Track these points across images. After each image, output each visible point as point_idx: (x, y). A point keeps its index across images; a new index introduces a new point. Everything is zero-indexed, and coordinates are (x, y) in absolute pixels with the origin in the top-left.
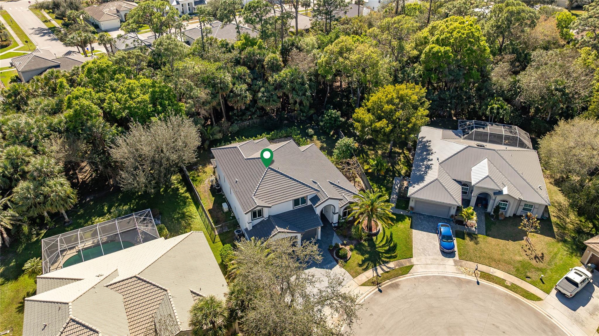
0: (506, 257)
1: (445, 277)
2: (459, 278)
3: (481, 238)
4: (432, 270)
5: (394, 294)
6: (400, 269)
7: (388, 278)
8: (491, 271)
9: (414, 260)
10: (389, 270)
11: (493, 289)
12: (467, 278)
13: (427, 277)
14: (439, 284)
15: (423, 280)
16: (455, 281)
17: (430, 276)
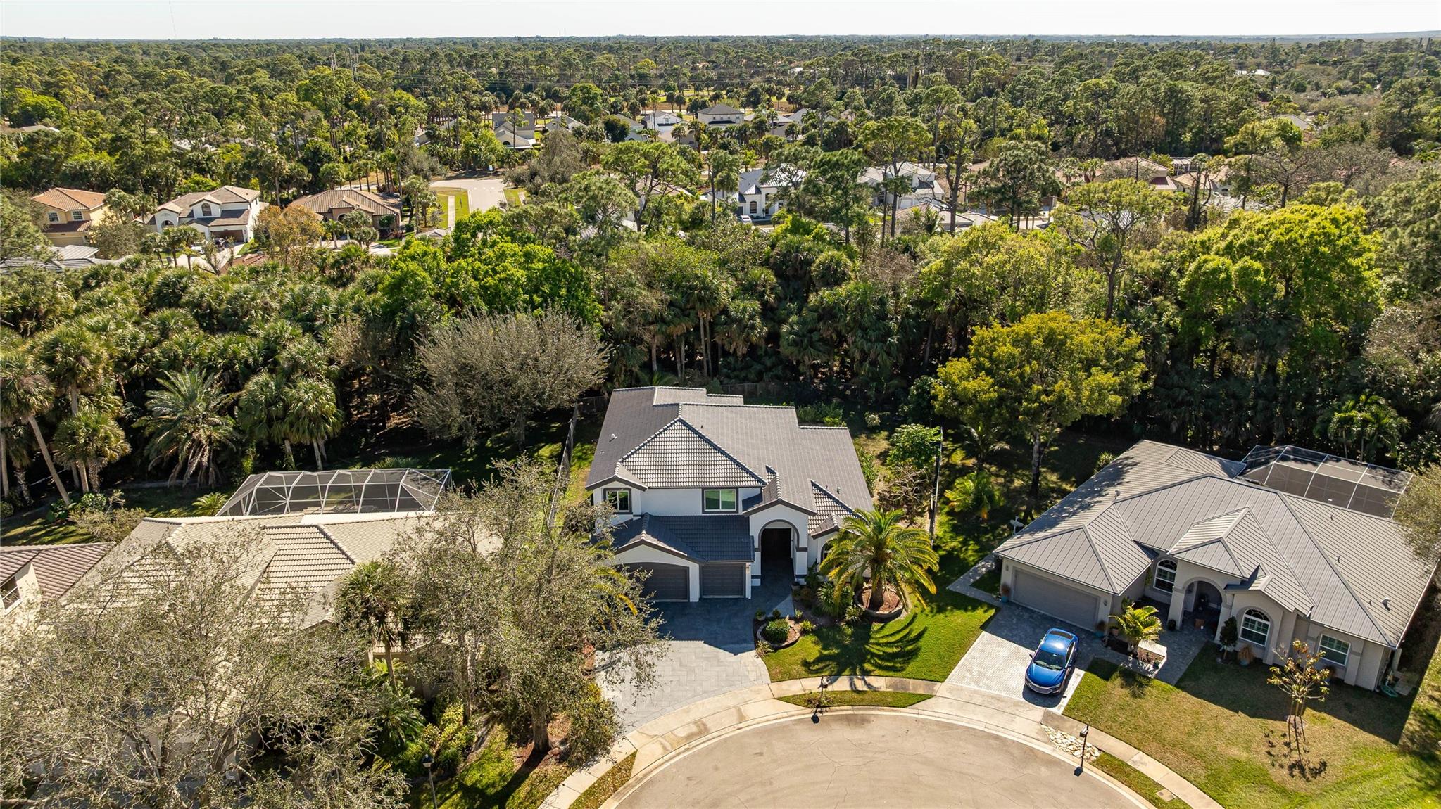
0: (1199, 742)
1: (997, 738)
2: (1032, 749)
3: (1158, 687)
4: (974, 717)
5: (844, 733)
6: (894, 694)
7: (852, 704)
8: (1136, 758)
9: (940, 688)
10: (865, 689)
11: (1109, 793)
12: (1054, 754)
13: (950, 726)
14: (971, 747)
15: (935, 728)
16: (1016, 752)
17: (959, 727)
